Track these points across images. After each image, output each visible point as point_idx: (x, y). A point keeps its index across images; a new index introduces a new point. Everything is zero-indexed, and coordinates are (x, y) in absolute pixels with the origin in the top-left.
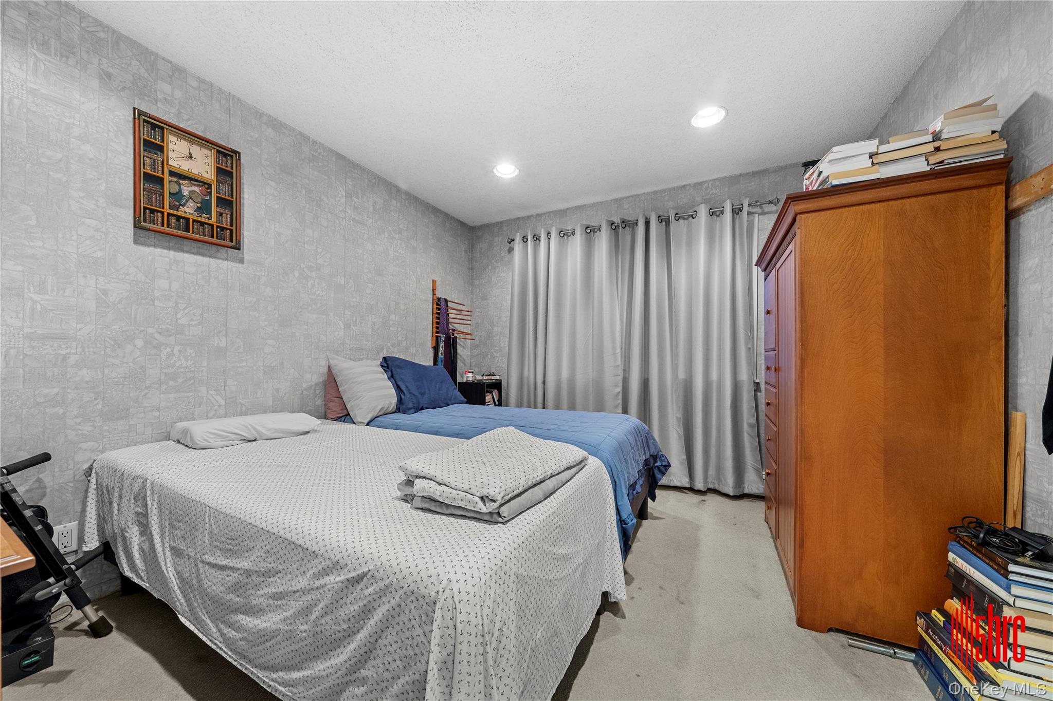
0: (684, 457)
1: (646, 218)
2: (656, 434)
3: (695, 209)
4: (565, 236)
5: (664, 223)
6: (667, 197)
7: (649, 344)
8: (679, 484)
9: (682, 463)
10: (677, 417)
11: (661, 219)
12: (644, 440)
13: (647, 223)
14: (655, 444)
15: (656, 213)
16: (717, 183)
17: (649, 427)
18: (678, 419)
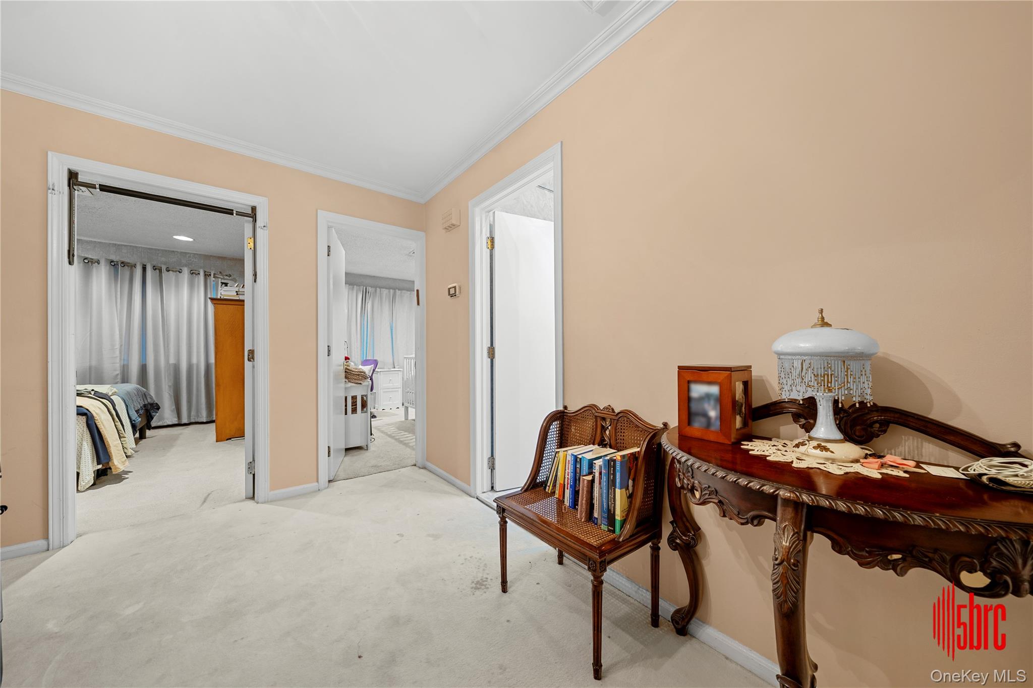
0: (174, 407)
1: (143, 265)
2: (152, 393)
3: (181, 268)
4: (90, 263)
5: (158, 271)
6: (160, 255)
7: (146, 334)
8: (170, 423)
9: (172, 411)
10: (169, 386)
11: (154, 268)
12: (143, 395)
13: (144, 269)
14: (151, 398)
15: (151, 264)
16: (196, 256)
17: (147, 390)
18: (170, 386)
